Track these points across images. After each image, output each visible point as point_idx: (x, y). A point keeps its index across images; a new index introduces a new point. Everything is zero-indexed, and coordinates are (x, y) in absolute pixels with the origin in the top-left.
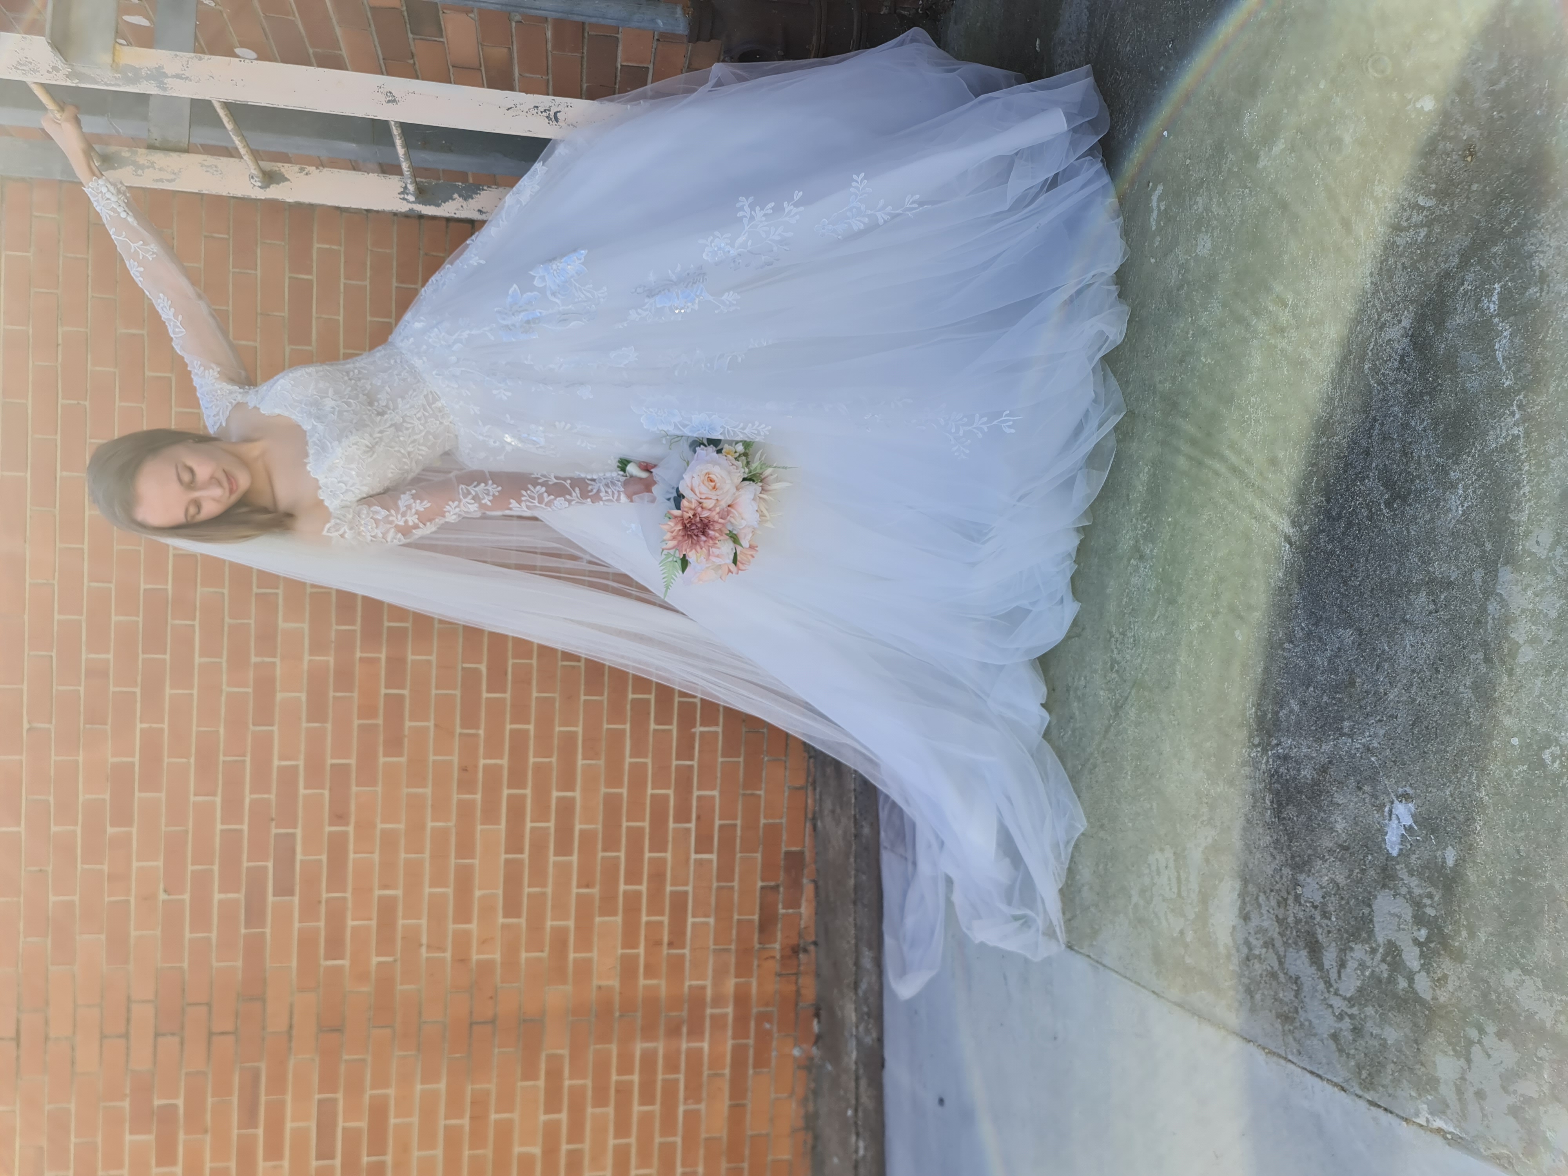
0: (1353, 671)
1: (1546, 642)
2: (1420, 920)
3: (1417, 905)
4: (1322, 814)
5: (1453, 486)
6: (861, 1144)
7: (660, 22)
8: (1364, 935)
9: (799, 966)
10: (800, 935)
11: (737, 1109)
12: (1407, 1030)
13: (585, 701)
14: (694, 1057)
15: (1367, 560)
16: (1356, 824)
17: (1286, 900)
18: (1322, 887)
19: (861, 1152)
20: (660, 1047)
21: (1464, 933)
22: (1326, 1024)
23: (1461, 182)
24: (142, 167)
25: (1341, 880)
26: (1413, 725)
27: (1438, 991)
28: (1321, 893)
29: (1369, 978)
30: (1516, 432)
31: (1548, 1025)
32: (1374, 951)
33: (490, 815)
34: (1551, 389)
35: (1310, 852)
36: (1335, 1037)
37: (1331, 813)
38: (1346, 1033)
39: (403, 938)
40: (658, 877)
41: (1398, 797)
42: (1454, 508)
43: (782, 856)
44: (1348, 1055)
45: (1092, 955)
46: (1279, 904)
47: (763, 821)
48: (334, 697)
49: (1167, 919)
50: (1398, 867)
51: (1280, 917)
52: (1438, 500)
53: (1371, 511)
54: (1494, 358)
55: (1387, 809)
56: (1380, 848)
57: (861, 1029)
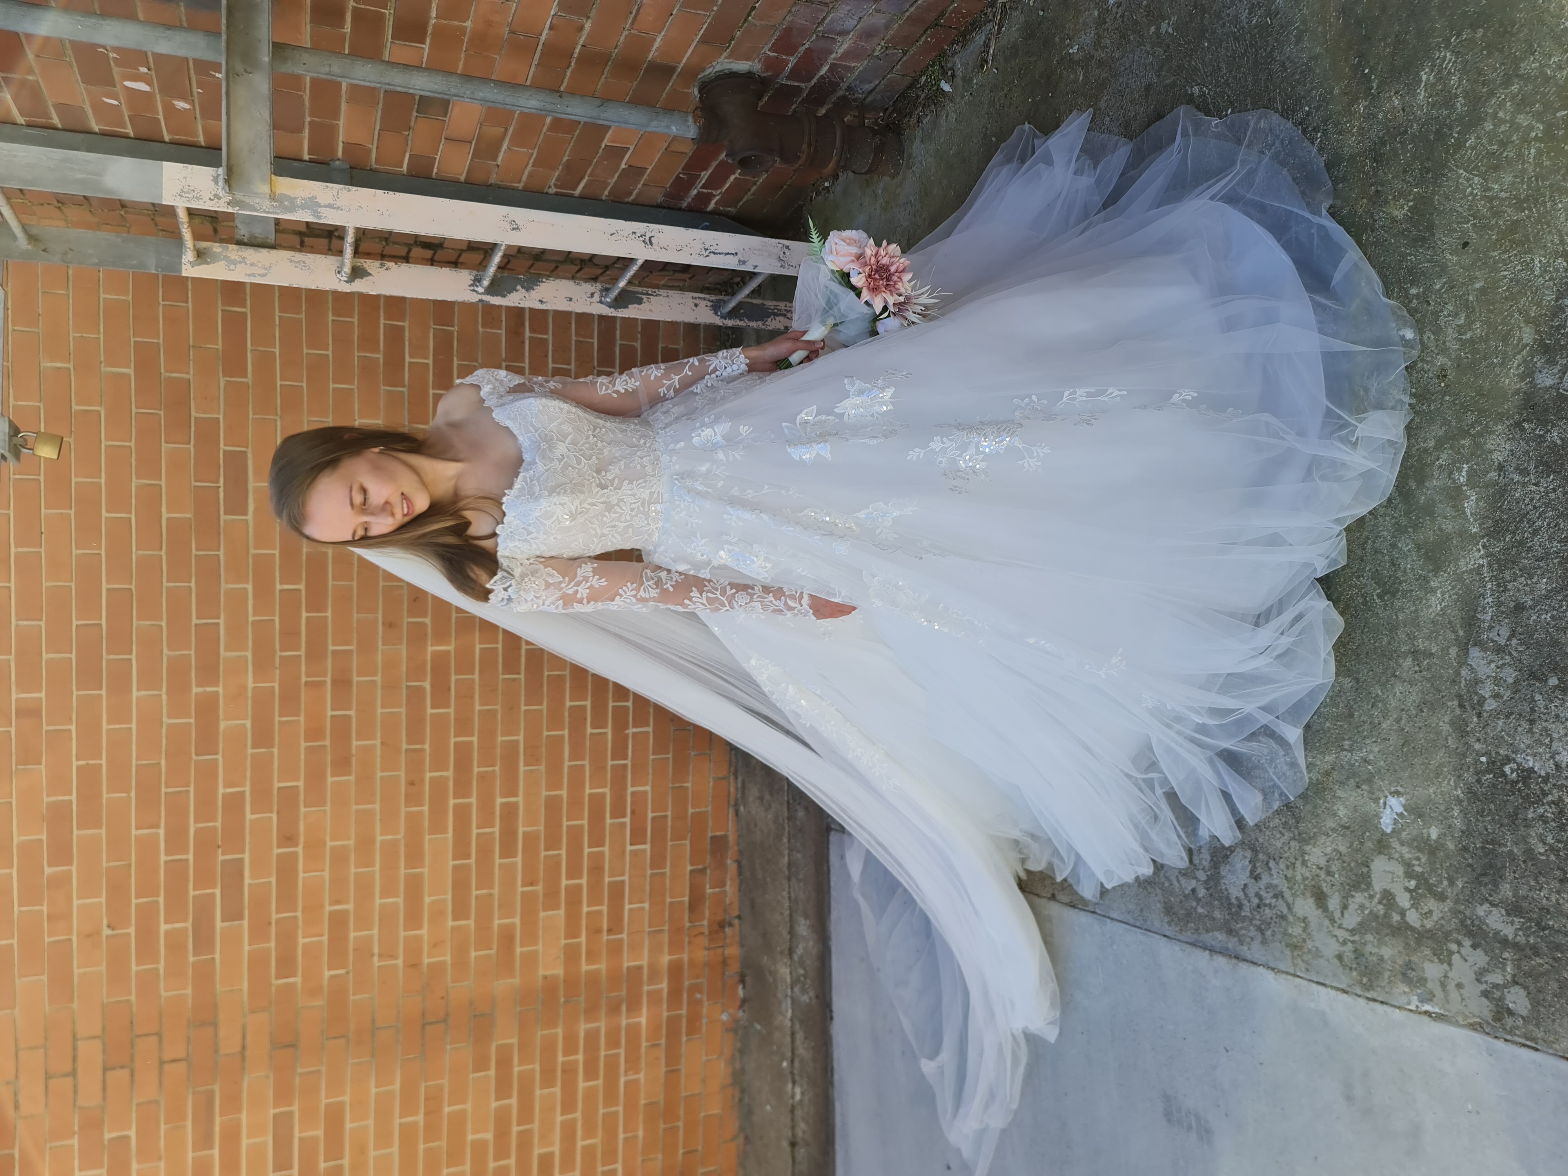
0: (1351, 707)
1: (1505, 698)
2: (1410, 874)
3: (1408, 865)
4: (1326, 804)
5: (1433, 591)
6: (798, 1090)
7: (674, 128)
8: (1363, 886)
9: (725, 938)
10: (725, 911)
11: (672, 1073)
12: (1401, 949)
13: (526, 711)
14: (633, 1031)
15: (1362, 632)
16: (1356, 811)
17: (1294, 864)
18: (1326, 855)
19: (798, 1097)
20: (602, 1025)
21: (1445, 883)
22: (1331, 948)
24: (235, 263)
25: (1343, 849)
26: (1403, 745)
27: (1425, 921)
28: (1325, 859)
29: (1368, 915)
30: (1481, 563)
31: (1510, 938)
32: (1371, 897)
33: (438, 826)
34: (1507, 539)
35: (1315, 830)
36: (1340, 957)
37: (1334, 804)
38: (1349, 954)
39: (355, 950)
40: (596, 870)
41: (1391, 794)
42: (1434, 605)
43: (708, 841)
44: (1351, 968)
45: (1098, 911)
46: (1288, 867)
47: (691, 811)
48: (280, 722)
49: (1179, 882)
50: (1391, 840)
51: (1289, 876)
52: (1421, 599)
53: (1365, 599)
54: (1464, 513)
55: (1382, 801)
56: (1377, 827)
57: (796, 989)
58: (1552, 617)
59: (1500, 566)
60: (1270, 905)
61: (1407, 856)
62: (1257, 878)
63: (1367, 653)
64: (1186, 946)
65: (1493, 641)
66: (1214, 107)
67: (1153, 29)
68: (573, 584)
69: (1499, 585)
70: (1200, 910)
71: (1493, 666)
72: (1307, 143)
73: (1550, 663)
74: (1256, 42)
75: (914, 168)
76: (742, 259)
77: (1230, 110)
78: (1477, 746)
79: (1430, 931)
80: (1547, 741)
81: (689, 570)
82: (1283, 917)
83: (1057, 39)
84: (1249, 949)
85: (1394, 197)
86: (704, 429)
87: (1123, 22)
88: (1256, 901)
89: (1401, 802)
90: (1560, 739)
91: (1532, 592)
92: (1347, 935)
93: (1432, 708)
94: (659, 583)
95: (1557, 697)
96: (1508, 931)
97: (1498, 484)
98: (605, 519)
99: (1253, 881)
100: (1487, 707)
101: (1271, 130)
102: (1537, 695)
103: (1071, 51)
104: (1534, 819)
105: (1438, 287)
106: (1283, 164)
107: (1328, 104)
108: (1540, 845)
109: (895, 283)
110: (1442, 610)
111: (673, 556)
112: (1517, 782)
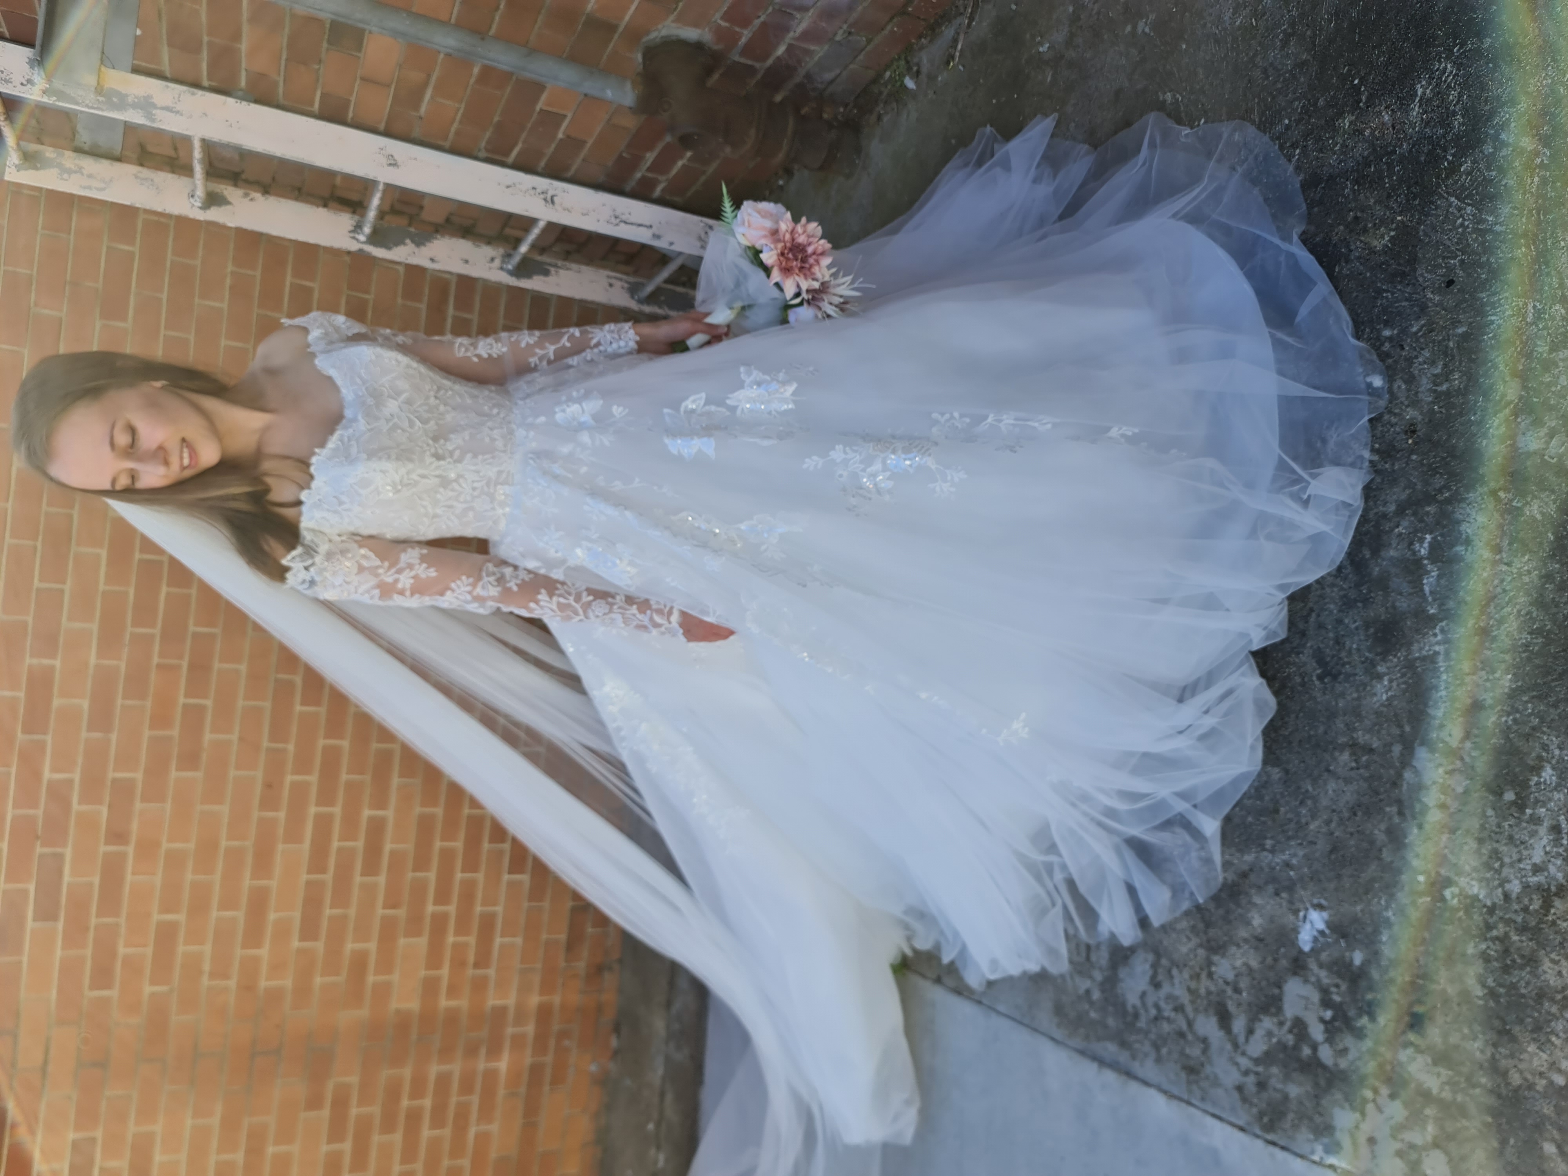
0: (1278, 801)
1: (1452, 809)
2: (1326, 1003)
3: (1325, 992)
5: (1380, 677)
6: (661, 1156)
7: (609, 92)
8: (1273, 1010)
9: (603, 983)
10: (605, 953)
11: (529, 1127)
12: (1309, 1088)
14: (491, 1077)
15: (1297, 717)
16: (1272, 922)
17: (1199, 975)
18: (1234, 968)
19: (661, 1164)
20: (456, 1069)
21: (1366, 1018)
22: (1230, 1077)
24: (70, 172)
25: (1254, 964)
26: (1331, 852)
27: (1339, 1060)
28: (1234, 972)
29: (1275, 1044)
30: (1437, 649)
31: (1435, 1091)
32: (1281, 1024)
33: (294, 836)
34: (1471, 624)
35: (1225, 939)
36: (1240, 1089)
37: (1249, 911)
38: (1250, 1086)
39: (182, 965)
40: (468, 897)
41: (1312, 906)
42: (1379, 695)
44: (1251, 1104)
45: (984, 1002)
46: (1192, 978)
48: (122, 705)
49: (1072, 979)
50: (1309, 960)
51: (1192, 988)
52: (1365, 685)
53: (1303, 679)
54: (1422, 590)
55: (1302, 914)
56: (1293, 944)
58: (1515, 720)
59: (1458, 655)
60: (1169, 1019)
61: (1326, 981)
62: (1157, 986)
63: (1300, 741)
64: (1074, 1053)
65: (1443, 742)
66: (1186, 116)
67: (1129, 28)
68: (393, 570)
69: (1457, 677)
70: (1092, 1014)
71: (1441, 770)
72: (1283, 161)
73: (1507, 774)
74: (1238, 46)
75: (869, 170)
76: (657, 233)
77: (1203, 121)
78: (1416, 862)
79: (1342, 1072)
80: (1497, 865)
81: (540, 568)
82: (1181, 1035)
83: (1028, 36)
84: (1142, 1066)
85: (1375, 224)
86: (570, 404)
87: (1098, 19)
88: (1154, 1012)
89: (1323, 918)
90: (1512, 865)
92: (1250, 1064)
93: (1368, 813)
94: (501, 580)
95: (1512, 815)
96: (1433, 1083)
98: (439, 496)
99: (1153, 988)
100: (1429, 818)
101: (1245, 144)
103: (1041, 49)
105: (1414, 329)
106: (1254, 182)
107: (1310, 117)
109: (811, 266)
110: (1388, 699)
111: (521, 549)
112: (1458, 910)
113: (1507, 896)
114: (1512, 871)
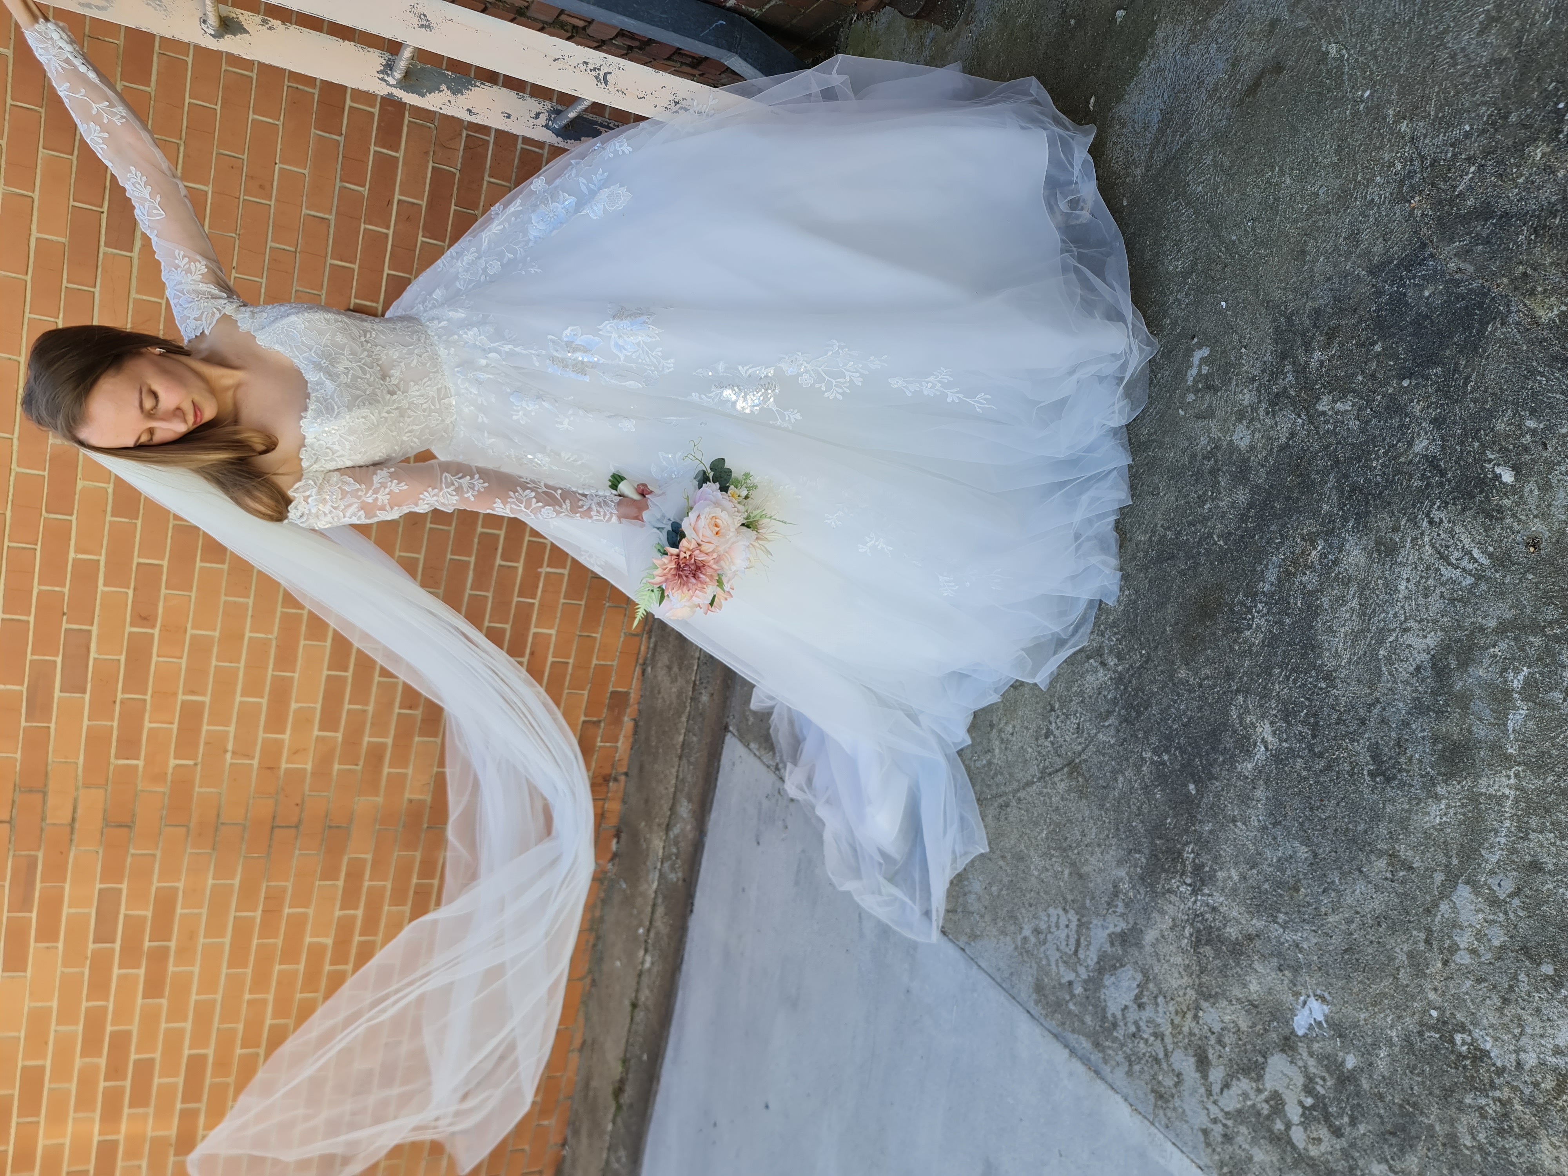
0: (1299, 880)
1: (1483, 959)
2: (1309, 1089)
3: (1310, 1079)
4: (1238, 969)
5: (1437, 798)
6: (648, 959)
8: (1254, 1075)
9: (608, 792)
10: (613, 766)
12: (1275, 1160)
15: (1338, 804)
17: (1185, 1013)
18: (1222, 1021)
19: (647, 965)
21: (1346, 1119)
22: (1198, 1118)
23: (1519, 564)
25: (1244, 1025)
26: (1346, 951)
27: (1310, 1146)
28: (1221, 1025)
29: (1250, 1107)
30: (1507, 793)
32: (1259, 1091)
33: (316, 632)
34: (1548, 780)
35: (1218, 990)
37: (1247, 972)
38: (1216, 1134)
39: (207, 743)
41: (1315, 995)
42: (1432, 815)
43: (608, 695)
44: (1214, 1150)
45: (967, 951)
46: (1177, 1013)
47: (595, 662)
50: (1300, 1044)
51: (1176, 1022)
52: (1420, 800)
53: (1353, 769)
54: (1505, 725)
55: (1302, 998)
56: (1288, 1022)
57: (667, 865)
59: (1529, 807)
60: (1146, 1041)
61: (1312, 1070)
62: (1141, 1006)
63: (1336, 830)
64: (1047, 1033)
65: (1490, 889)
66: (1349, 80)
69: (1519, 829)
70: (1071, 1006)
71: (1481, 916)
73: (1551, 946)
75: (972, 26)
78: (1432, 995)
79: (1312, 1158)
80: (1517, 1031)
82: (1157, 1060)
84: (1111, 1072)
85: (1545, 290)
88: (1133, 1029)
89: (1323, 1010)
90: (1532, 1037)
91: (1558, 855)
92: (1220, 1116)
93: (1393, 928)
95: (1546, 989)
97: (1560, 709)
99: (1136, 1007)
100: (1457, 958)
102: (1523, 975)
104: (1470, 1106)
107: (1496, 130)
108: (1469, 1137)
110: (1440, 824)
112: (1465, 1058)
113: (1519, 1065)
114: (1532, 1043)
